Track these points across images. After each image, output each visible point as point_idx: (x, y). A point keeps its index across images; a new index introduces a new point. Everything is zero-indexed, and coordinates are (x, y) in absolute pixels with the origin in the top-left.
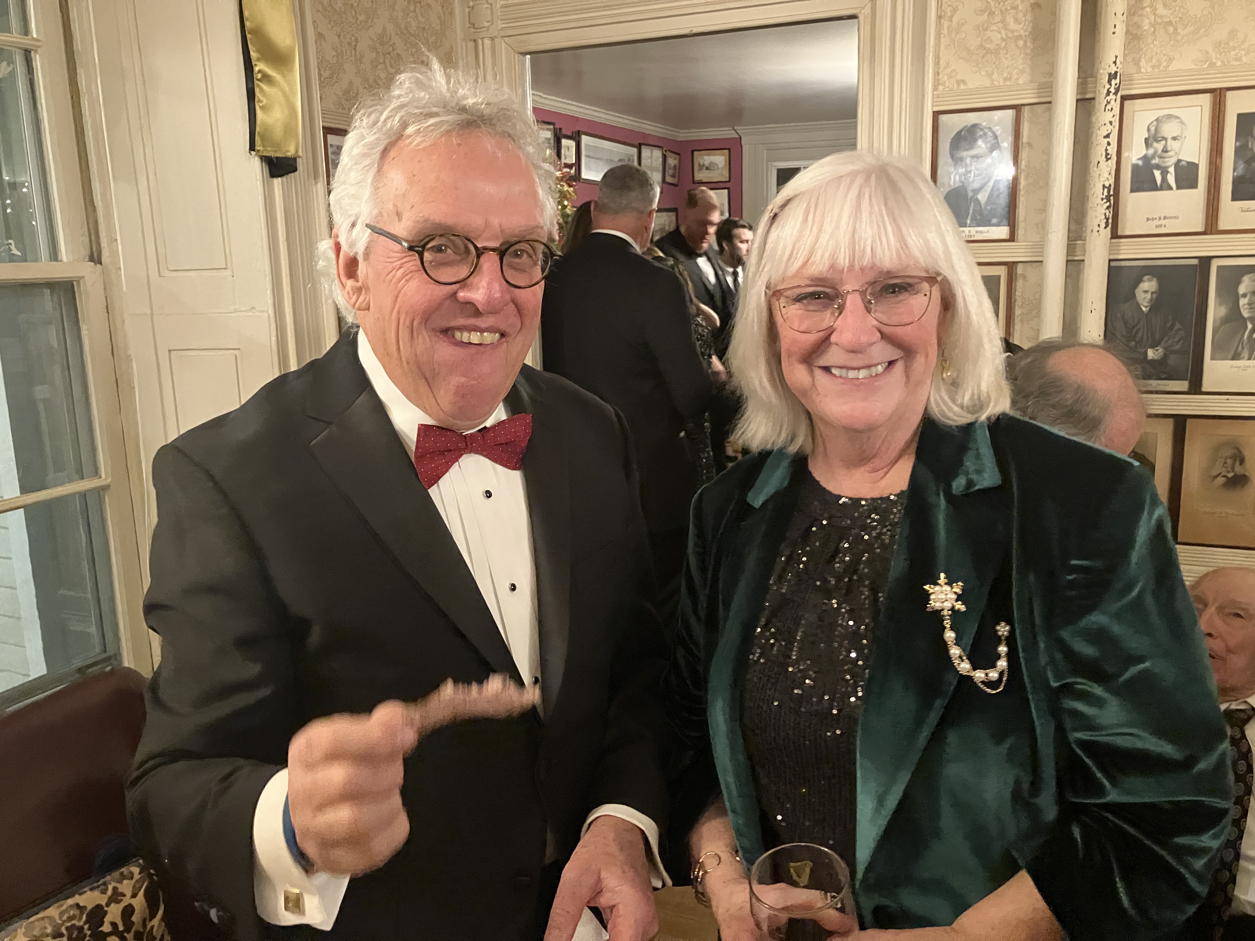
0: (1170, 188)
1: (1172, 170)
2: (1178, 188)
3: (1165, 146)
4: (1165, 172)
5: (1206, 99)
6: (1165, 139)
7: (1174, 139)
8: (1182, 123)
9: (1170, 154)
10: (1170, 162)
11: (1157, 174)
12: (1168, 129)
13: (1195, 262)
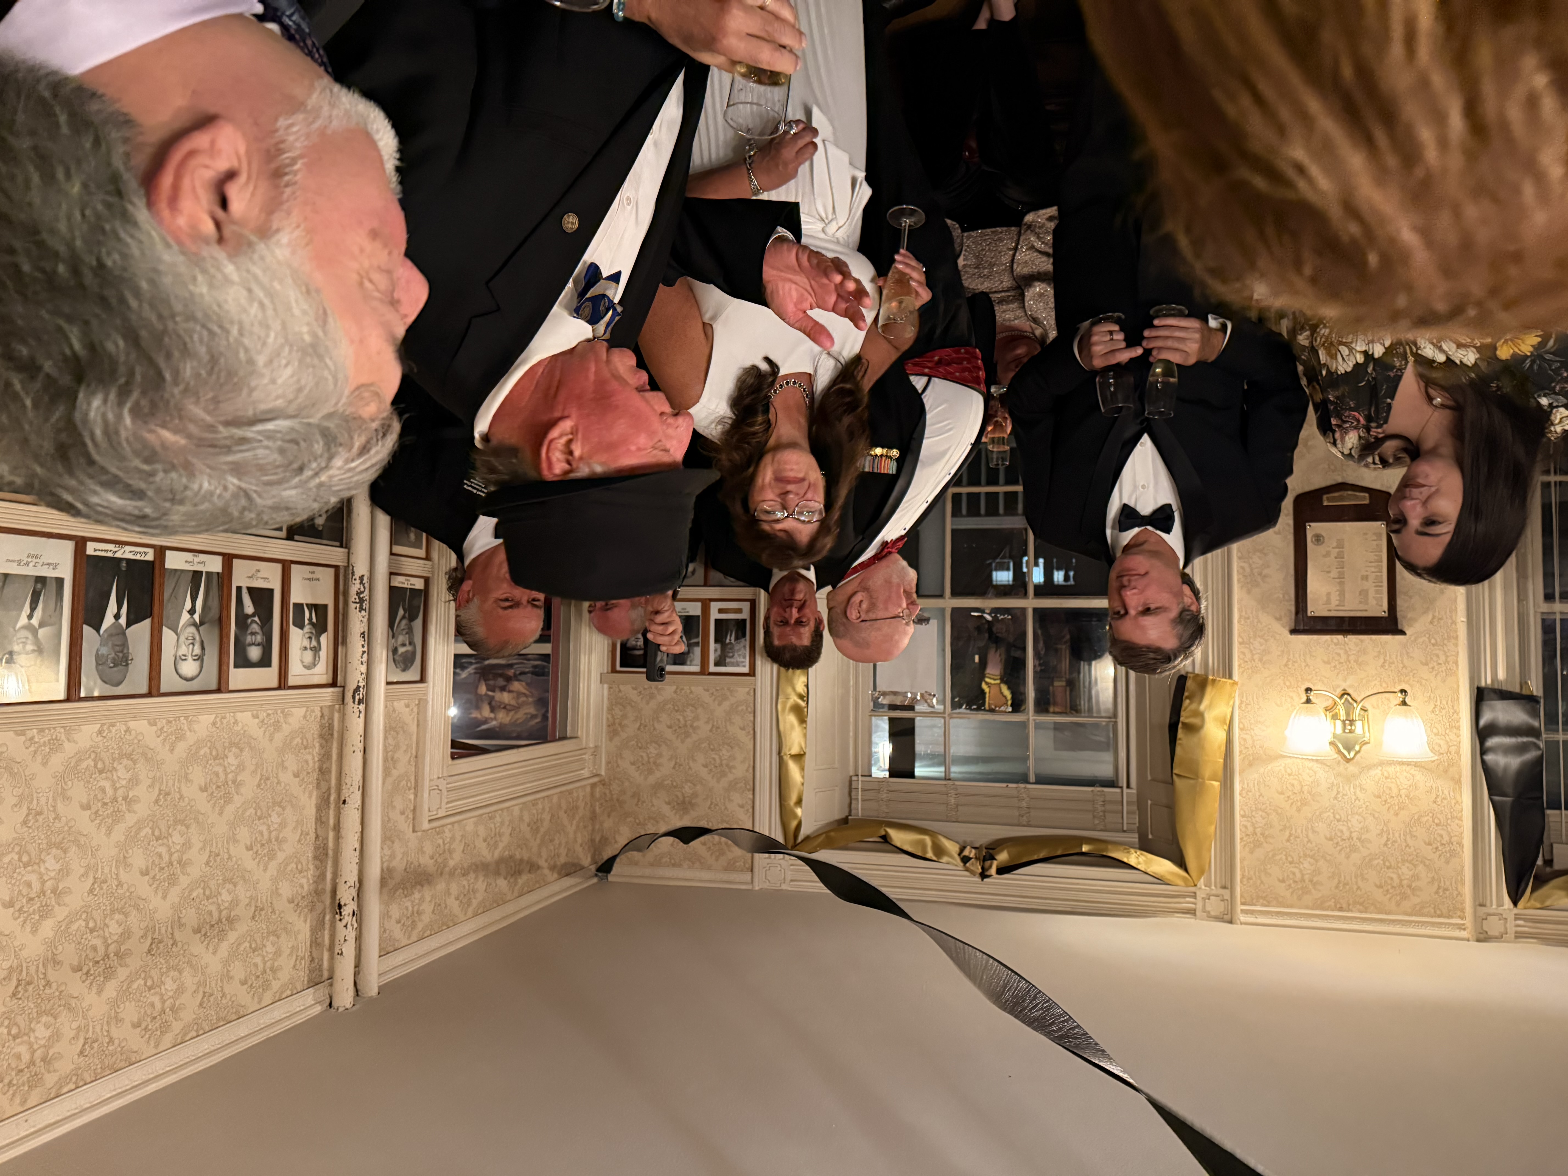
0: (307, 605)
1: (307, 622)
2: (302, 605)
3: (311, 642)
4: (310, 619)
5: (291, 681)
6: (311, 649)
7: (306, 648)
8: (302, 662)
9: (307, 636)
10: (307, 628)
11: (314, 620)
12: (308, 656)
13: (296, 537)
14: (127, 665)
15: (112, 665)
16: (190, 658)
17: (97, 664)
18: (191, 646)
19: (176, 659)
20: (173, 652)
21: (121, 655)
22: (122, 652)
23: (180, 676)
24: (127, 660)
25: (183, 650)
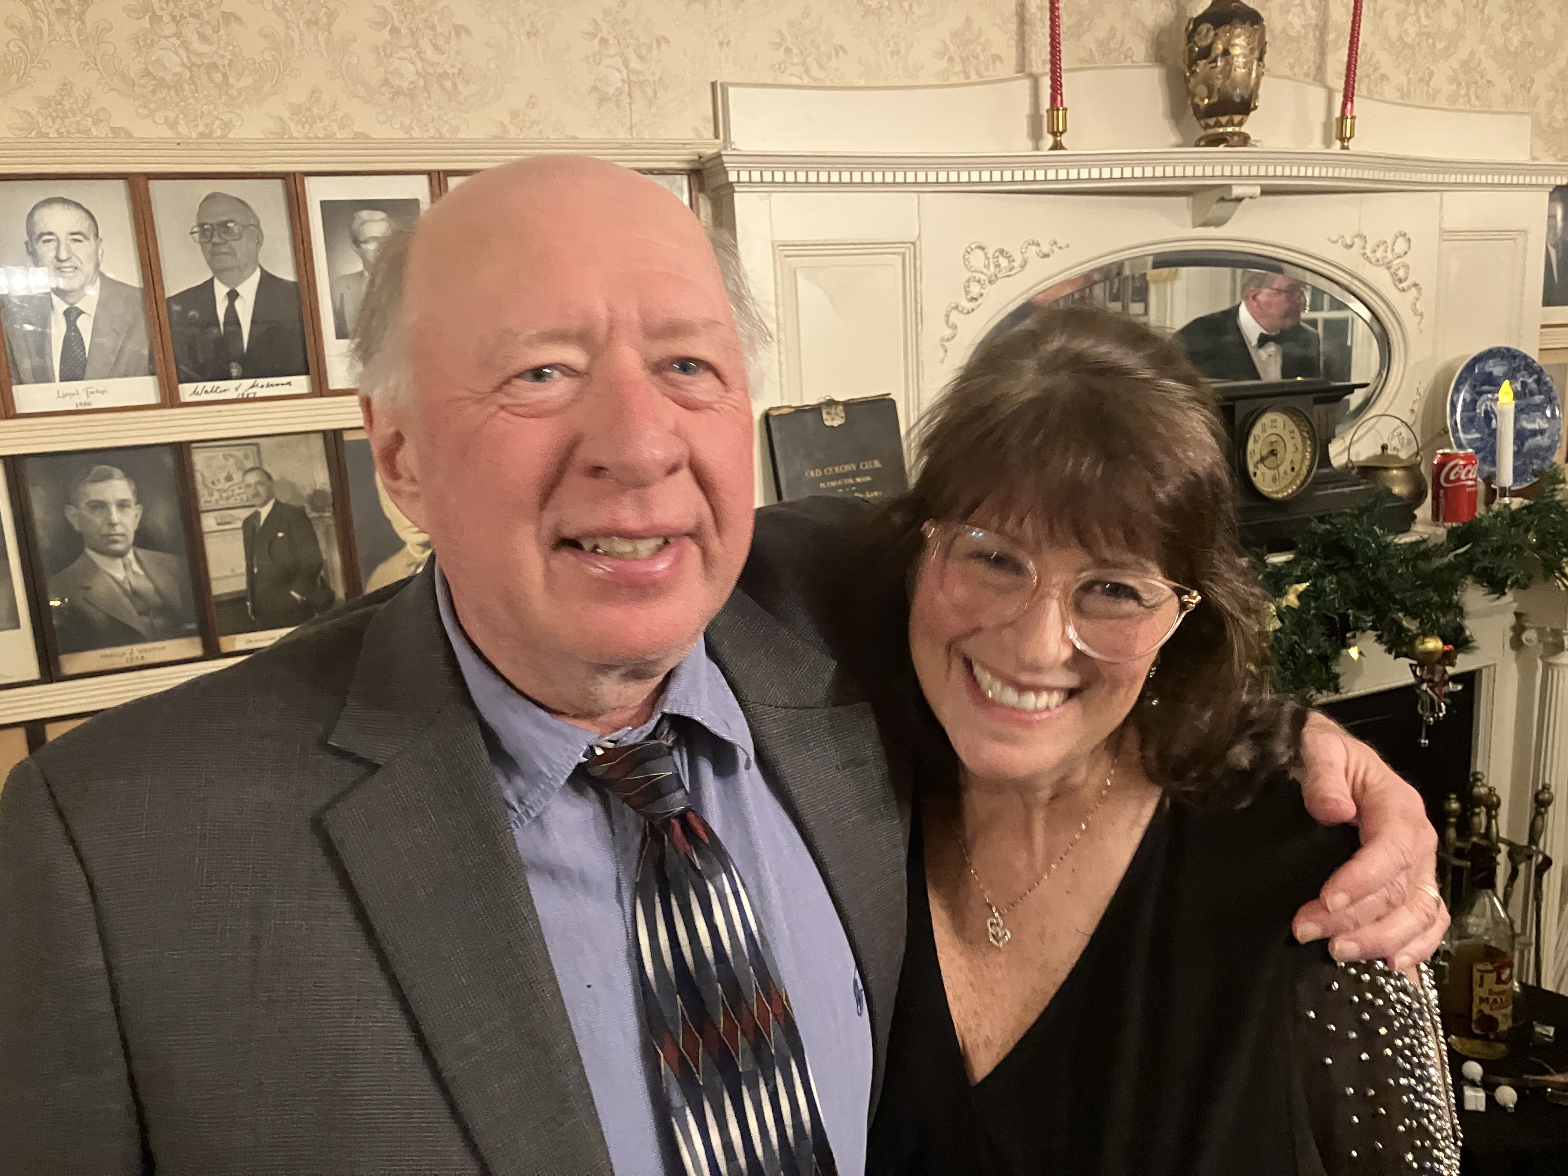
14: (201, 225)
15: (230, 225)
16: (62, 236)
17: (258, 226)
18: (63, 255)
19: (97, 235)
20: (104, 245)
21: (216, 240)
22: (214, 244)
23: (79, 206)
24: (203, 232)
25: (83, 250)
